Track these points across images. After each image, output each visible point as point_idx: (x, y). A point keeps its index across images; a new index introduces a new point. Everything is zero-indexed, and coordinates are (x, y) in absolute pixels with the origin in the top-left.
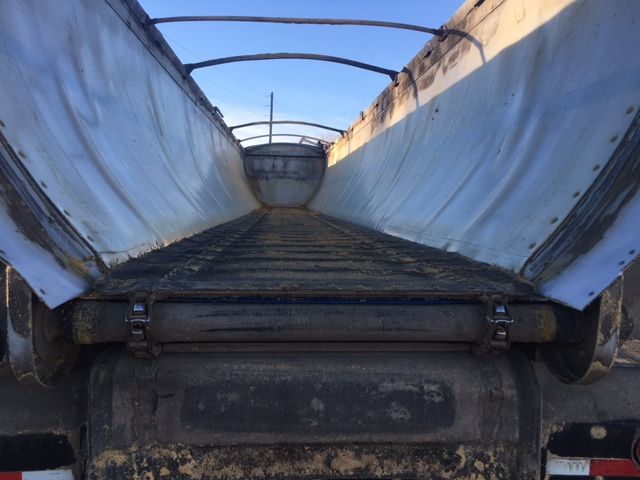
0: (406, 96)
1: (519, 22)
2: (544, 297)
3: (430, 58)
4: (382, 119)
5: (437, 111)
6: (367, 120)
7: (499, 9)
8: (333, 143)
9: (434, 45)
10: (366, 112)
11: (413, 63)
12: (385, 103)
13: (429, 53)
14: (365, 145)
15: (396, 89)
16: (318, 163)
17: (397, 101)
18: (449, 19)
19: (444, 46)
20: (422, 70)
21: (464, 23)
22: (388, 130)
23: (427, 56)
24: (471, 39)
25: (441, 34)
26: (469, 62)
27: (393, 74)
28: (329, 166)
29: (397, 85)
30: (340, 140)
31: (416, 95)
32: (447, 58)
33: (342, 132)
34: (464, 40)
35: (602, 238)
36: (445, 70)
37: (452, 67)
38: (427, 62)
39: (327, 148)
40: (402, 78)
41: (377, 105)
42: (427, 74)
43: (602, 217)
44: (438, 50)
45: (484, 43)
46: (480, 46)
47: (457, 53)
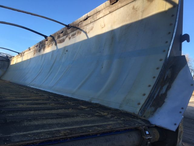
0: (51, 45)
1: (102, 28)
2: (153, 125)
3: (63, 33)
4: (40, 51)
5: (67, 51)
6: (31, 50)
7: (94, 23)
8: (14, 57)
9: (65, 30)
10: (31, 47)
11: (55, 34)
12: (41, 46)
13: (62, 32)
14: (31, 59)
15: (47, 42)
16: (6, 63)
17: (47, 46)
18: (72, 23)
19: (69, 31)
20: (59, 37)
21: (78, 25)
22: (43, 55)
23: (61, 33)
24: (81, 30)
25: (68, 27)
26: (81, 37)
27: (46, 37)
28: (11, 64)
29: (47, 40)
30: (17, 56)
31: (56, 44)
32: (70, 35)
33: (19, 53)
34: (78, 30)
35: (164, 102)
36: (70, 38)
37: (73, 38)
38: (61, 35)
39: (10, 58)
40: (49, 39)
41: (37, 46)
42: (61, 39)
43: (160, 94)
44: (66, 32)
45: (87, 32)
46: (86, 33)
47: (75, 34)
